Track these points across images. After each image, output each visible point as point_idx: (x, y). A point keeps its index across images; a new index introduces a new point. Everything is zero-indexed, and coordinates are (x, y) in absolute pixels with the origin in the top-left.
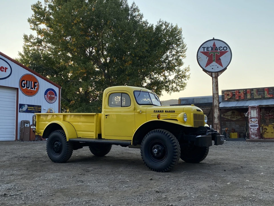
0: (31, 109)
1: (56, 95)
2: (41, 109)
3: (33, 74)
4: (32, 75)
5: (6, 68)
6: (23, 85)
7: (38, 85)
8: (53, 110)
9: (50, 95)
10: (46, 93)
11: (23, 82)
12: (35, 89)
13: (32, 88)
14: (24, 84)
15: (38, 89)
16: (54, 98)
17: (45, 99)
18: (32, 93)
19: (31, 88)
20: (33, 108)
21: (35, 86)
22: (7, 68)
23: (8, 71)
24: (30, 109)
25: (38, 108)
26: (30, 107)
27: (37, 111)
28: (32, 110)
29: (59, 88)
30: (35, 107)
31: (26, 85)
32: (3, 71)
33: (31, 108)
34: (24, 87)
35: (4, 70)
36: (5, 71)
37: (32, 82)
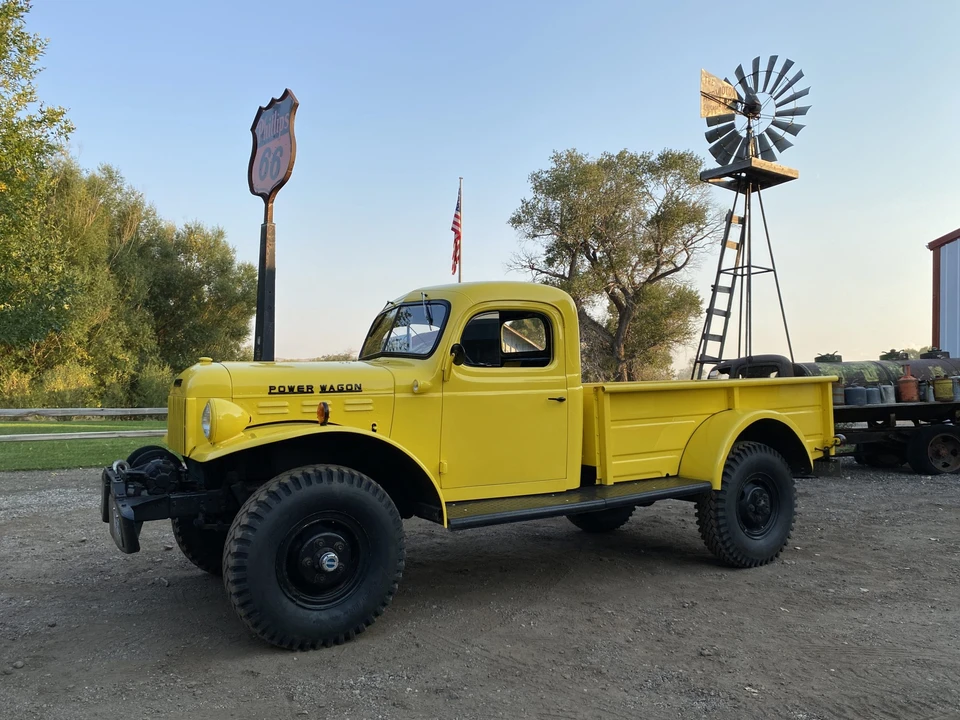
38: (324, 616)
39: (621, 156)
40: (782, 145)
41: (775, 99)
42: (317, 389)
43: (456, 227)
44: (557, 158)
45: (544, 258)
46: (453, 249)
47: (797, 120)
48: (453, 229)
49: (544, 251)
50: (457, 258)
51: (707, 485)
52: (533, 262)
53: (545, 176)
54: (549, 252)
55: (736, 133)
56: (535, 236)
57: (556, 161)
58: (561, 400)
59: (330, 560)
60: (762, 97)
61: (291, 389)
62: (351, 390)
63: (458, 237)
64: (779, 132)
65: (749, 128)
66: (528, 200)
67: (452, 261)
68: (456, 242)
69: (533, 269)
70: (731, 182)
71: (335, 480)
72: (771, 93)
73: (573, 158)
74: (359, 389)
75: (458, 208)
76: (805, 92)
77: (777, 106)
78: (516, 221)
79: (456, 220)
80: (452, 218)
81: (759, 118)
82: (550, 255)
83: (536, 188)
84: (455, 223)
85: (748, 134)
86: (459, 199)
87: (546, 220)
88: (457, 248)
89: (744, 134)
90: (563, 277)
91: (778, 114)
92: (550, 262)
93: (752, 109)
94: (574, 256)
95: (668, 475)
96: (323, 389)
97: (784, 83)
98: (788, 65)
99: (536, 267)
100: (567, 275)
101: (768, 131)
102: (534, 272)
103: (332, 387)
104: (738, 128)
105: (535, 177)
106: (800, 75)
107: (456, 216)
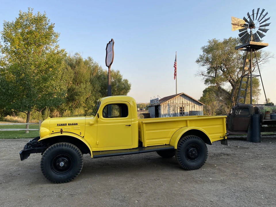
38: (62, 176)
39: (230, 39)
40: (262, 36)
41: (259, 22)
42: (67, 124)
43: (175, 66)
44: (210, 42)
45: (207, 72)
46: (174, 72)
47: (266, 28)
48: (174, 67)
49: (207, 69)
50: (175, 75)
51: (173, 147)
52: (203, 73)
53: (206, 47)
54: (208, 70)
55: (248, 33)
56: (204, 65)
57: (209, 43)
58: (130, 125)
59: (62, 164)
60: (255, 22)
61: (62, 124)
62: (75, 125)
63: (176, 69)
64: (261, 32)
65: (251, 32)
66: (201, 55)
67: (174, 76)
68: (175, 70)
69: (203, 75)
70: (246, 49)
71: (64, 146)
72: (258, 20)
73: (215, 42)
74: (77, 124)
75: (176, 60)
76: (269, 19)
77: (260, 24)
78: (198, 61)
79: (175, 64)
80: (174, 64)
81: (255, 28)
82: (209, 71)
83: (204, 51)
84: (175, 65)
85: (251, 34)
86: (176, 58)
87: (207, 60)
88: (175, 72)
89: (250, 34)
90: (213, 77)
91: (260, 26)
92: (209, 73)
93: (252, 26)
94: (216, 70)
95: (166, 144)
96: (69, 124)
97: (262, 16)
98: (263, 10)
99: (204, 75)
100: (214, 77)
101: (257, 32)
102: (204, 76)
103: (71, 124)
105: (203, 48)
106: (267, 13)
107: (175, 63)
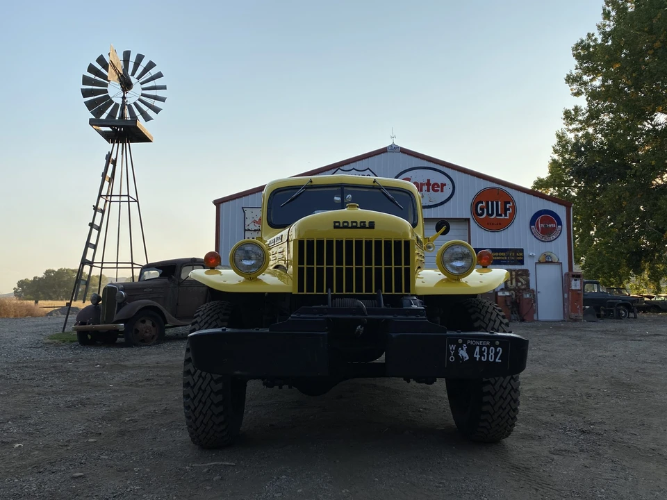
0: (498, 256)
1: (560, 223)
2: (523, 257)
3: (500, 186)
4: (499, 189)
5: (443, 185)
6: (479, 212)
7: (514, 208)
8: (553, 255)
9: (543, 225)
10: (533, 222)
11: (480, 205)
12: (506, 215)
13: (501, 215)
14: (482, 209)
15: (513, 216)
16: (554, 229)
17: (533, 234)
18: (500, 224)
19: (498, 215)
20: (504, 254)
21: (506, 210)
22: (445, 185)
23: (448, 190)
24: (498, 258)
25: (516, 254)
26: (497, 254)
27: (513, 260)
28: (503, 258)
29: (568, 207)
30: (507, 253)
31: (485, 210)
32: (438, 191)
33: (500, 254)
34: (482, 214)
35: (440, 189)
36: (442, 191)
37: (499, 203)
55: (108, 97)
65: (124, 98)
85: (123, 102)
89: (118, 101)
91: (143, 95)
97: (148, 76)
98: (151, 65)
104: (111, 94)
106: (160, 75)
